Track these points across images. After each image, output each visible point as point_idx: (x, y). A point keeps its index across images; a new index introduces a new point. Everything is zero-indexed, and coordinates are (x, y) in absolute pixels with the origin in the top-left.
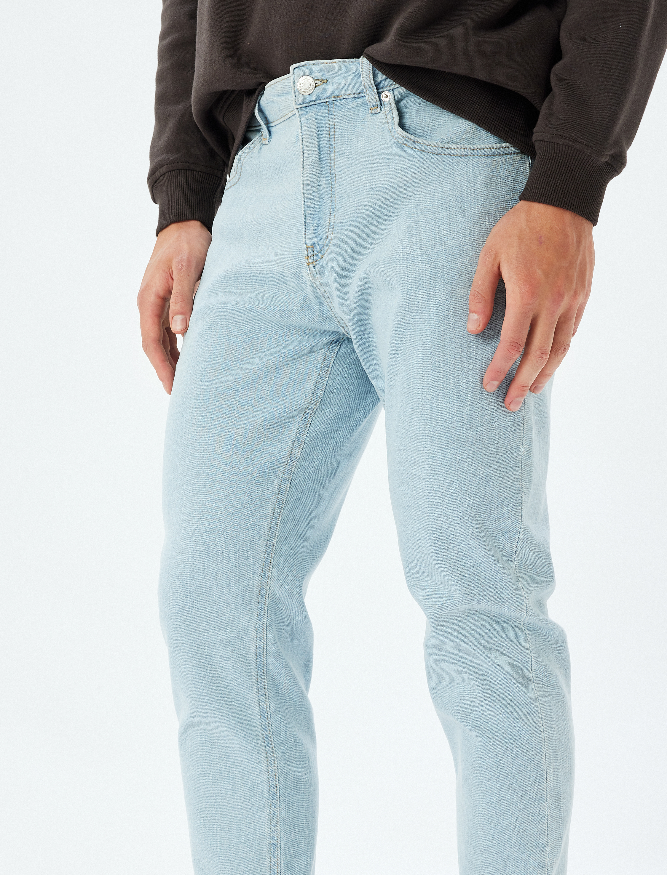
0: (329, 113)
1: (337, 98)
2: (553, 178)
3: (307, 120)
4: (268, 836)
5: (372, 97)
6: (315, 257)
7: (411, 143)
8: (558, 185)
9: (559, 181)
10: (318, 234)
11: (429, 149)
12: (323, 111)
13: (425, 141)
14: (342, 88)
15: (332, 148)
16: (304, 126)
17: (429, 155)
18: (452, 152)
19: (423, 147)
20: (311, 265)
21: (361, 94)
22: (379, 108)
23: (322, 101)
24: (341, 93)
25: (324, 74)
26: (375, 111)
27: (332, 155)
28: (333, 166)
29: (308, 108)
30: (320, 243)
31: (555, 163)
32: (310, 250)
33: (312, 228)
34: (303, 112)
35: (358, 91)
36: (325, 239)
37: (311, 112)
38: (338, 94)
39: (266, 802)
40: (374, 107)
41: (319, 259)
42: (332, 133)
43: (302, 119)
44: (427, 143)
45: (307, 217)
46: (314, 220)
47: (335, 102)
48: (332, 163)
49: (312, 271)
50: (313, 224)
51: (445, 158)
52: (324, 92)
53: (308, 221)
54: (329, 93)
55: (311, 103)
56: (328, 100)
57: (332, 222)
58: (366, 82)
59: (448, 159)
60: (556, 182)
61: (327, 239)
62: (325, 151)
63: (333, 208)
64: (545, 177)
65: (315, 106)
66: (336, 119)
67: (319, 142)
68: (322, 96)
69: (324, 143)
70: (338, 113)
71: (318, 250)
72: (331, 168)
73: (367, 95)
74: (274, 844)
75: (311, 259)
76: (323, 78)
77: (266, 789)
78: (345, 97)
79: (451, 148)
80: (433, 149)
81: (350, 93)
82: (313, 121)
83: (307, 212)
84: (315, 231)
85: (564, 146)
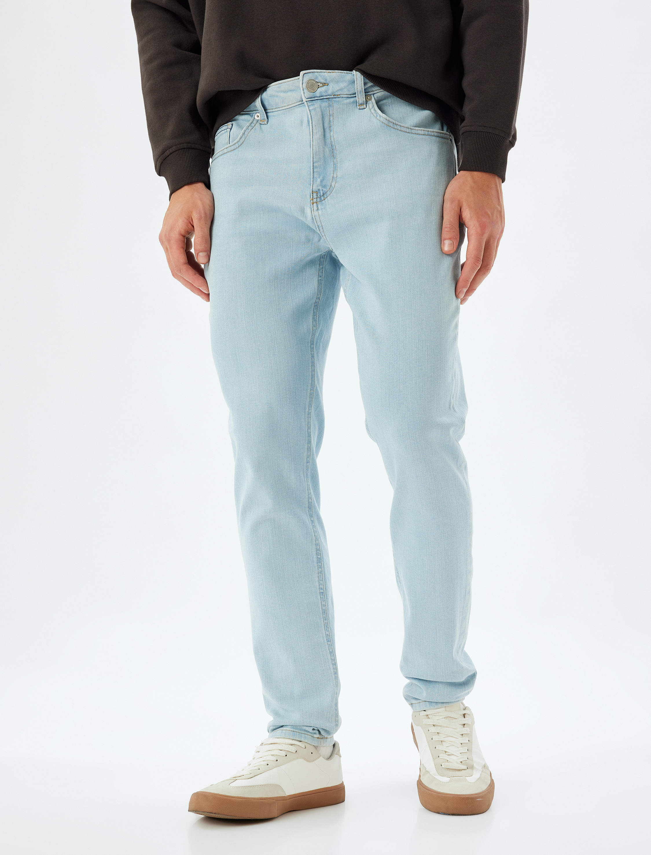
0: (330, 106)
1: (335, 96)
2: (481, 154)
3: (315, 109)
4: (318, 587)
5: (361, 98)
6: (318, 199)
7: (391, 125)
8: (485, 158)
9: (486, 156)
10: (324, 184)
11: (402, 129)
12: (325, 104)
13: (400, 124)
14: (340, 90)
15: (332, 128)
16: (313, 113)
17: (403, 133)
18: (417, 132)
19: (399, 127)
20: (315, 204)
21: (354, 95)
22: (365, 106)
23: (325, 97)
24: (339, 93)
25: (326, 80)
26: (362, 107)
27: (332, 133)
28: (333, 140)
29: (314, 101)
30: (324, 189)
31: (482, 144)
32: (315, 195)
33: (319, 180)
34: (310, 104)
35: (351, 93)
36: (328, 188)
37: (317, 104)
38: (336, 93)
39: (316, 565)
40: (362, 104)
41: (321, 201)
42: (332, 119)
43: (311, 108)
44: (402, 125)
45: (315, 173)
46: (320, 175)
47: (334, 99)
48: (332, 138)
49: (315, 208)
50: (319, 177)
51: (412, 135)
52: (326, 91)
53: (315, 176)
54: (330, 92)
55: (316, 98)
56: (329, 97)
57: (335, 176)
58: (358, 87)
59: (415, 136)
60: (484, 156)
61: (330, 187)
62: (327, 130)
63: (336, 168)
64: (477, 154)
65: (319, 101)
66: (334, 110)
67: (323, 124)
68: (324, 94)
69: (326, 125)
70: (336, 106)
71: (322, 194)
72: (331, 142)
73: (358, 96)
74: (322, 593)
75: (315, 200)
76: (325, 82)
77: (315, 556)
78: (341, 96)
79: (416, 130)
80: (405, 130)
81: (345, 93)
82: (318, 110)
83: (315, 170)
84: (322, 181)
85: (486, 133)
